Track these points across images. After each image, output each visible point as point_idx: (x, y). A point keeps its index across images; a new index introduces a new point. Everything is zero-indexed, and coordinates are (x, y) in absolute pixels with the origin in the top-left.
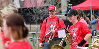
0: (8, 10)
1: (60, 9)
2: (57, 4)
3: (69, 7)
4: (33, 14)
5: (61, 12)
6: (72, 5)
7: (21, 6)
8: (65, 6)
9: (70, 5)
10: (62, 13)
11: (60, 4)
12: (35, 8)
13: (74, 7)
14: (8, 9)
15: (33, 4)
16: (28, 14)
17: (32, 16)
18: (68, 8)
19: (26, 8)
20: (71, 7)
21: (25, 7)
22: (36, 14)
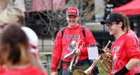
0: (8, 15)
1: (92, 13)
2: (87, 4)
3: (108, 10)
4: (48, 22)
5: (94, 19)
6: (112, 6)
7: (27, 9)
8: (101, 9)
9: (109, 6)
10: (97, 20)
11: (93, 5)
12: (50, 12)
13: (116, 9)
14: (10, 13)
15: (46, 5)
16: (38, 23)
17: (45, 26)
18: (105, 11)
19: (36, 12)
20: (112, 10)
21: (33, 10)
22: (52, 22)
